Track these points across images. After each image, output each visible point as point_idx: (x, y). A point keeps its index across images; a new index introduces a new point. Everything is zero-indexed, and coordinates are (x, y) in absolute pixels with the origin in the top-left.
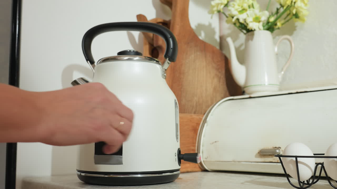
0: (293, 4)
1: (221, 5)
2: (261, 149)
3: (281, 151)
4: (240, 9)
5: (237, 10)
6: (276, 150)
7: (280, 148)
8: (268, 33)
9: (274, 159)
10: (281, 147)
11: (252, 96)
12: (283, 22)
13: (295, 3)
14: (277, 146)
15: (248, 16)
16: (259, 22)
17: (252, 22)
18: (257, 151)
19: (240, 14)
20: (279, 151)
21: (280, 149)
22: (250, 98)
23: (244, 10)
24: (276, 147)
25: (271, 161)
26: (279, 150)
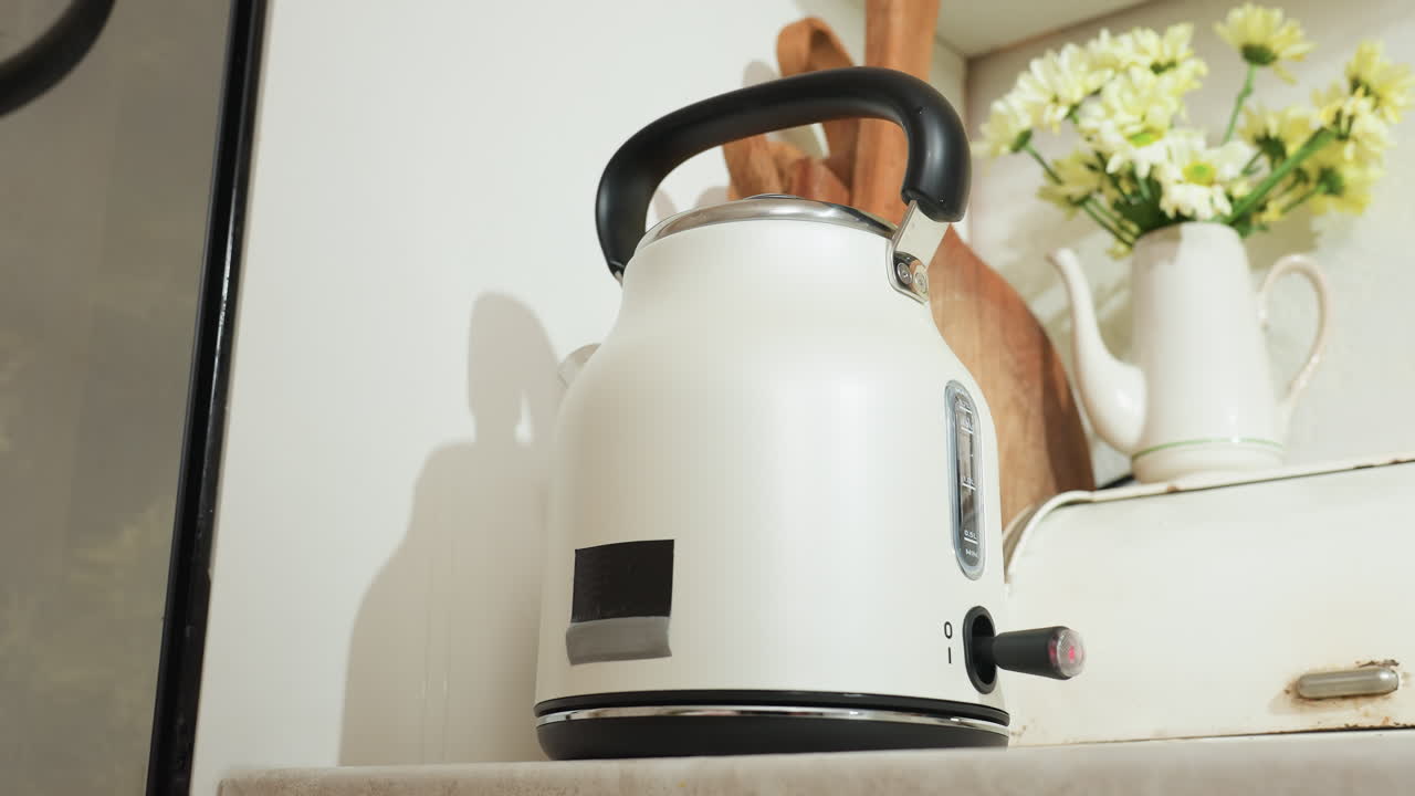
0: (1344, 124)
1: (1055, 110)
2: (1297, 677)
3: (1400, 676)
4: (1136, 129)
5: (1122, 128)
6: (1376, 671)
7: (1394, 663)
8: (1230, 235)
9: (1366, 715)
10: (1397, 661)
11: (1181, 485)
12: (1287, 199)
13: (1351, 119)
14: (1380, 658)
15: (1170, 157)
16: (1211, 183)
17: (1179, 182)
18: (1282, 686)
19: (1138, 145)
20: (1394, 676)
21: (1393, 667)
22: (1174, 491)
23: (1147, 134)
24: (1372, 663)
25: (1351, 725)
26: (1393, 672)
